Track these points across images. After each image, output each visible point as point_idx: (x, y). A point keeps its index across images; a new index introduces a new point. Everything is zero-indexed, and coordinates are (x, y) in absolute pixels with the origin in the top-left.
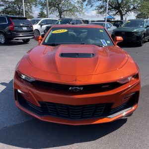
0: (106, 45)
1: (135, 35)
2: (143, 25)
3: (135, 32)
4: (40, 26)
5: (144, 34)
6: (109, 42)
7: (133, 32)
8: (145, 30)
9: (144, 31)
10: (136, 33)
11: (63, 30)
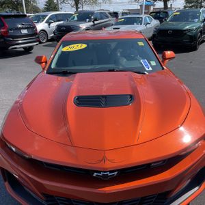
0: (150, 69)
1: (188, 34)
2: (198, 17)
3: (187, 30)
4: (47, 24)
5: (201, 32)
6: (153, 63)
7: (185, 31)
8: (202, 25)
9: (200, 27)
10: (189, 30)
11: (80, 45)
